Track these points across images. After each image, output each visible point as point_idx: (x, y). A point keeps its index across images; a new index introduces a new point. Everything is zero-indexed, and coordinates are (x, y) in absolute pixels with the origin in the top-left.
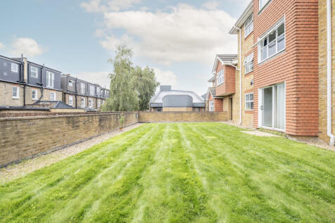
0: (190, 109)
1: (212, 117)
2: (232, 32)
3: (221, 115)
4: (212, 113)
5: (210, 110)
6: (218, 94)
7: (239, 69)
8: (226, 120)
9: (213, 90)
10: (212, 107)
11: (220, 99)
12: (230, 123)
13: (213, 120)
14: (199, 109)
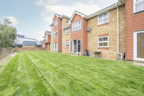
0: (36, 47)
1: (44, 49)
2: (50, 26)
3: (47, 49)
4: (44, 48)
5: (43, 47)
6: (46, 42)
7: (51, 36)
8: (48, 50)
9: (44, 41)
10: (44, 46)
11: (47, 44)
12: (49, 51)
13: (44, 50)
14: (39, 46)
